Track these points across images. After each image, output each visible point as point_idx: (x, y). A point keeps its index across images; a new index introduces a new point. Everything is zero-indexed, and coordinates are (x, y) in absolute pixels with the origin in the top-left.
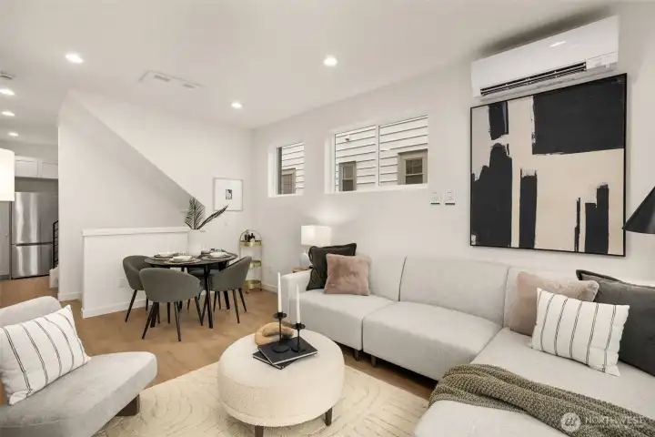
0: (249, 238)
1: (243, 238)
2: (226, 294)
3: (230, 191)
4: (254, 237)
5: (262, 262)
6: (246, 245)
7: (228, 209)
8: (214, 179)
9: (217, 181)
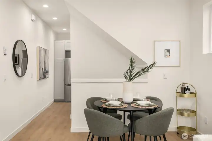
0: (184, 90)
1: (179, 90)
2: (150, 137)
3: (169, 51)
4: (189, 90)
5: (198, 112)
6: (181, 96)
7: (156, 65)
8: (154, 42)
9: (156, 43)
